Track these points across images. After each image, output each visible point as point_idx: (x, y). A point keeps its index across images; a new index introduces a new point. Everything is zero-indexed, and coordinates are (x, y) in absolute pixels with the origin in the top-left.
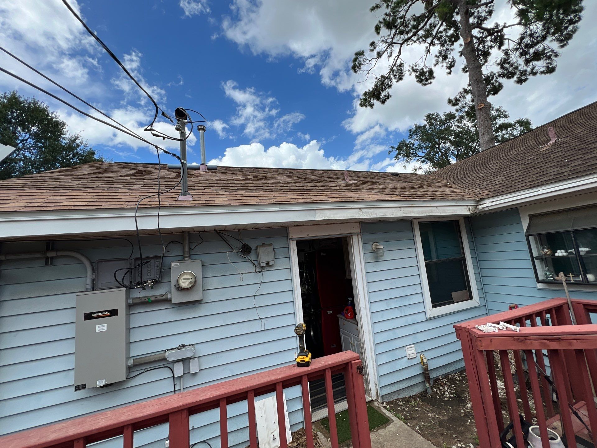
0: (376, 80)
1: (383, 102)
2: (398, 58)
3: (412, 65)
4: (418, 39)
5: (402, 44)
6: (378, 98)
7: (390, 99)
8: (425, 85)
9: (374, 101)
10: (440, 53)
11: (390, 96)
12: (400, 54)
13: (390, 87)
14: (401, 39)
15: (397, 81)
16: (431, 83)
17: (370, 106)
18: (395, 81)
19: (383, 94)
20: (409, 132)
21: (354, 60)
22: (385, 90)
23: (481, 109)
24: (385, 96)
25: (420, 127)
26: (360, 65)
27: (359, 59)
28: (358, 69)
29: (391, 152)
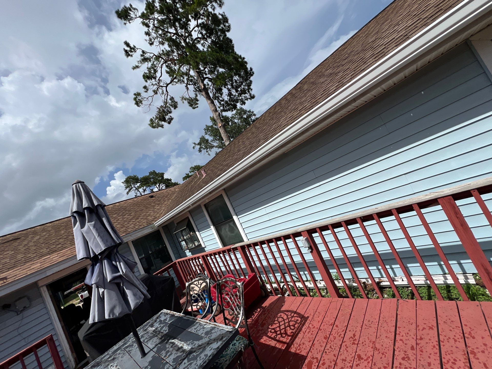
0: (158, 110)
1: (169, 123)
2: (167, 95)
3: (181, 97)
4: (178, 81)
6: (164, 120)
7: (173, 120)
8: (194, 108)
9: (163, 123)
10: (195, 89)
11: (173, 118)
12: (168, 93)
13: (170, 112)
14: (165, 84)
15: (175, 109)
16: (197, 107)
17: (161, 126)
18: (172, 109)
19: (167, 117)
20: (204, 130)
21: (135, 99)
22: (167, 115)
23: (220, 127)
24: (169, 119)
25: (209, 127)
26: (141, 102)
27: (138, 98)
28: (140, 104)
29: (195, 148)
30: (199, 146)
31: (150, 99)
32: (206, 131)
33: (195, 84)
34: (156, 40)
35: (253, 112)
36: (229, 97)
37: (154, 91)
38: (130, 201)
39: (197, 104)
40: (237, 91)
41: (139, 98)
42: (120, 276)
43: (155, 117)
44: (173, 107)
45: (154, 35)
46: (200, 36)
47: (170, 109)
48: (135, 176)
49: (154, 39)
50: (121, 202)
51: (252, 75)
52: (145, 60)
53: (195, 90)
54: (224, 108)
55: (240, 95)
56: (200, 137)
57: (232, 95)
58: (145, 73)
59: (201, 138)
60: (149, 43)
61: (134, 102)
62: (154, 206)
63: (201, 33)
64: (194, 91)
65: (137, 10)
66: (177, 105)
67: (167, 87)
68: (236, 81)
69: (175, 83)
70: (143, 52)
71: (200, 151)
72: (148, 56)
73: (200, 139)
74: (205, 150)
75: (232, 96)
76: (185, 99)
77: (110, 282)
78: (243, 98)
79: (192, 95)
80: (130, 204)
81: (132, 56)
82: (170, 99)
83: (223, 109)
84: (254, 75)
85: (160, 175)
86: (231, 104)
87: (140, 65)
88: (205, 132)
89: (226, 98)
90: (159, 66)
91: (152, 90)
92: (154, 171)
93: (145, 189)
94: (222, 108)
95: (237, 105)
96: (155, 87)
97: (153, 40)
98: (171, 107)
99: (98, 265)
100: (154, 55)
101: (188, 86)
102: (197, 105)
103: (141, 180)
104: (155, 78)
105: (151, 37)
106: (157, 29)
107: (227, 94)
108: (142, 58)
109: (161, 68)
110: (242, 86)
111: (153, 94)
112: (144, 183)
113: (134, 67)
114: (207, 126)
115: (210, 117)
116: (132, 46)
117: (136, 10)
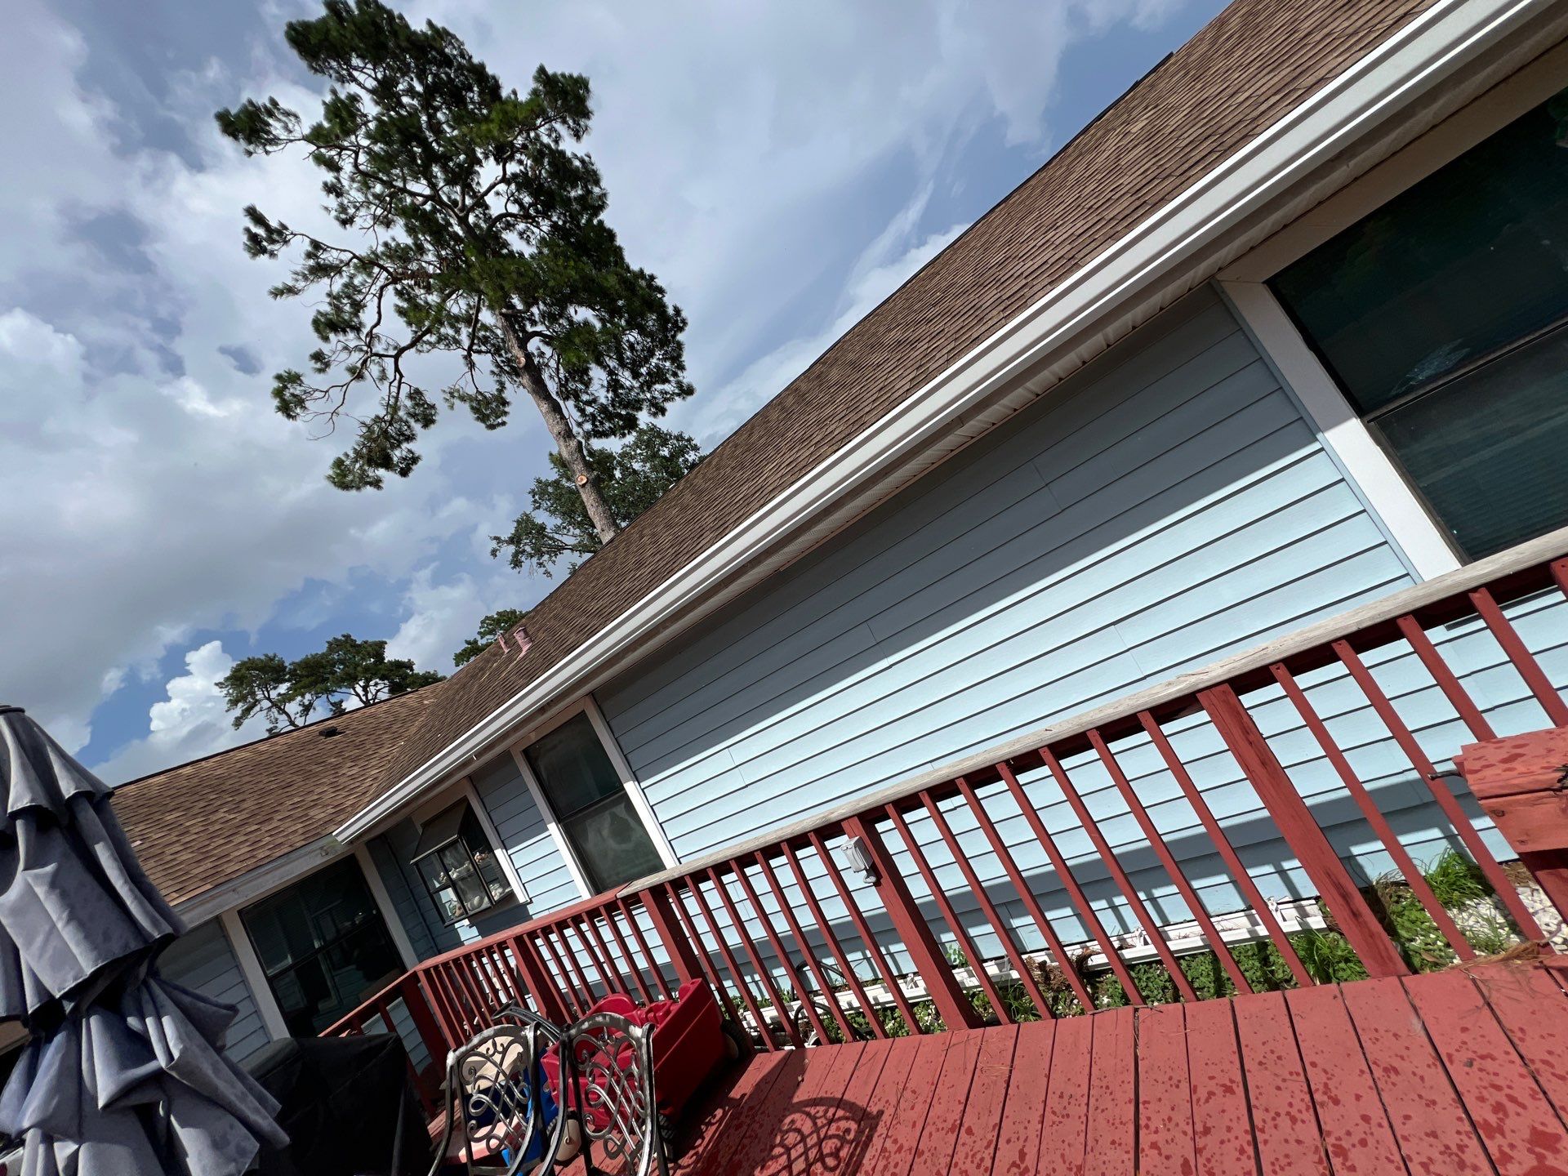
0: (365, 430)
1: (404, 473)
2: (400, 383)
3: (448, 390)
4: (440, 340)
5: (396, 358)
6: (387, 464)
7: (419, 463)
8: (492, 427)
9: (381, 472)
10: (498, 366)
11: (418, 458)
12: (401, 376)
13: (410, 438)
14: (391, 348)
15: (426, 427)
16: (504, 423)
17: (371, 484)
18: (417, 427)
19: (397, 455)
20: (530, 496)
21: (278, 393)
22: (399, 446)
23: (583, 486)
24: (404, 459)
25: (547, 484)
26: (300, 402)
27: (292, 391)
28: (298, 410)
29: (498, 553)
30: (512, 549)
31: (336, 394)
32: (537, 497)
33: (497, 351)
34: (363, 212)
35: (690, 440)
36: (610, 395)
37: (352, 370)
38: (243, 754)
39: (506, 413)
40: (636, 375)
41: (298, 390)
42: (159, 1074)
43: (352, 455)
44: (417, 421)
45: (355, 195)
46: (514, 209)
47: (409, 427)
48: (272, 659)
49: (355, 207)
50: (203, 763)
51: (681, 329)
52: (322, 270)
53: (496, 370)
54: (596, 426)
55: (648, 385)
56: (518, 516)
57: (622, 387)
58: (319, 312)
59: (518, 522)
60: (337, 218)
61: (276, 402)
62: (337, 767)
63: (518, 202)
64: (493, 372)
65: (296, 117)
66: (432, 415)
67: (401, 361)
68: (632, 347)
69: (426, 347)
70: (316, 245)
71: (516, 563)
72: (331, 259)
73: (515, 525)
74: (535, 560)
75: (621, 391)
76: (462, 398)
77: (106, 1106)
78: (657, 394)
79: (489, 386)
80: (239, 765)
81: (272, 254)
82: (410, 396)
83: (593, 430)
84: (686, 328)
85: (370, 649)
86: (619, 416)
87: (301, 284)
88: (535, 501)
89: (604, 396)
90: (373, 291)
91: (344, 365)
92: (347, 637)
93: (311, 704)
94: (588, 426)
95: (637, 419)
96: (356, 358)
97: (351, 211)
98: (412, 422)
99: (59, 1039)
100: (355, 256)
101: (474, 357)
102: (504, 419)
103: (293, 673)
104: (357, 329)
105: (346, 202)
106: (365, 178)
107: (605, 384)
108: (311, 262)
109: (380, 298)
110: (654, 361)
111: (348, 377)
112: (306, 681)
113: (276, 289)
114: (539, 481)
115: (551, 454)
116: (274, 224)
117: (292, 118)
